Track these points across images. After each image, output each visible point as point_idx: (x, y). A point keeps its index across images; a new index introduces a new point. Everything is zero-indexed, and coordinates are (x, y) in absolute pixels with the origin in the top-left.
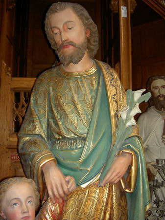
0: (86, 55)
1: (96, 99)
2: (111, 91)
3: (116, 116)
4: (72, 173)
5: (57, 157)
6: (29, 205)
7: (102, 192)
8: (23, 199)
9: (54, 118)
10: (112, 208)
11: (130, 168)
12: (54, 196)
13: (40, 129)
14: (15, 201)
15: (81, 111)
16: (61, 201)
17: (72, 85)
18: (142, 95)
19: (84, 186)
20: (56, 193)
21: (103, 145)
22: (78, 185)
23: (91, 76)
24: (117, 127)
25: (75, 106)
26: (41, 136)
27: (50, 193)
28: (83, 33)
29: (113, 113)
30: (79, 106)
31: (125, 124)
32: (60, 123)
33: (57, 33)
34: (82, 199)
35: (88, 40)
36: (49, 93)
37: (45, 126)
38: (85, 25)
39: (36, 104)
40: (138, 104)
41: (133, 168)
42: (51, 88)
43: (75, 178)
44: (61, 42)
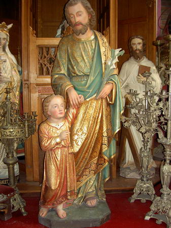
0: (89, 29)
1: (94, 54)
2: (103, 49)
3: (105, 63)
4: (82, 93)
5: (75, 85)
6: (62, 108)
7: (97, 103)
8: (59, 105)
9: (71, 64)
10: (102, 111)
11: (112, 91)
12: (74, 104)
13: (64, 71)
14: (55, 106)
15: (86, 60)
16: (77, 107)
17: (81, 46)
18: (120, 51)
19: (88, 100)
20: (74, 103)
21: (98, 79)
22: (85, 99)
23: (91, 41)
24: (105, 69)
25: (83, 58)
26: (64, 74)
27: (71, 103)
28: (87, 17)
29: (103, 62)
30: (85, 58)
31: (109, 68)
32: (75, 67)
33: (72, 17)
34: (87, 106)
35: (90, 20)
36: (68, 51)
37: (66, 69)
38: (88, 12)
39: (60, 57)
40: (117, 57)
41: (114, 91)
42: (69, 48)
43: (83, 95)
44: (75, 23)
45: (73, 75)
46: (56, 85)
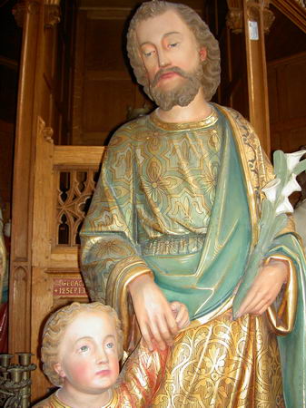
1: (220, 167)
2: (247, 154)
3: (257, 196)
4: (182, 297)
5: (154, 269)
6: (109, 351)
7: (236, 331)
8: (98, 339)
9: (146, 202)
10: (255, 360)
11: (284, 288)
12: (152, 337)
13: (120, 222)
14: (82, 343)
15: (195, 187)
16: (163, 347)
17: (177, 143)
18: (301, 160)
19: (203, 320)
20: (155, 331)
21: (237, 247)
22: (193, 319)
23: (209, 130)
24: (259, 215)
25: (185, 180)
26: (122, 234)
27: (145, 331)
28: (197, 54)
29: (251, 192)
30: (191, 179)
31: (273, 209)
32: (158, 210)
33: (150, 54)
34: (201, 343)
35: (204, 68)
36: (135, 160)
37: (128, 216)
38: (198, 40)
39: (112, 179)
40: (294, 176)
41: (291, 288)
42: (138, 151)
43: (187, 305)
44: (158, 69)
45: (152, 235)
46: (93, 267)
